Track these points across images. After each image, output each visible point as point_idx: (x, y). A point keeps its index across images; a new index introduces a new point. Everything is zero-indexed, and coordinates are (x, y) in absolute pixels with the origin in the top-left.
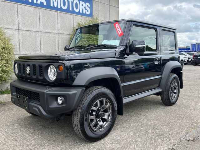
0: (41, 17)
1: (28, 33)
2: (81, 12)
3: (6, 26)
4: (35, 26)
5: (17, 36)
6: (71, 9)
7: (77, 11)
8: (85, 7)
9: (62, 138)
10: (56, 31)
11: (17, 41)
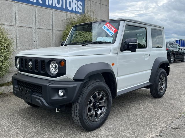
0: (37, 15)
1: (25, 29)
2: (74, 10)
3: (4, 23)
4: (31, 23)
5: (14, 32)
6: (64, 7)
7: (70, 9)
8: (78, 6)
9: (60, 126)
10: (51, 28)
11: (15, 36)
